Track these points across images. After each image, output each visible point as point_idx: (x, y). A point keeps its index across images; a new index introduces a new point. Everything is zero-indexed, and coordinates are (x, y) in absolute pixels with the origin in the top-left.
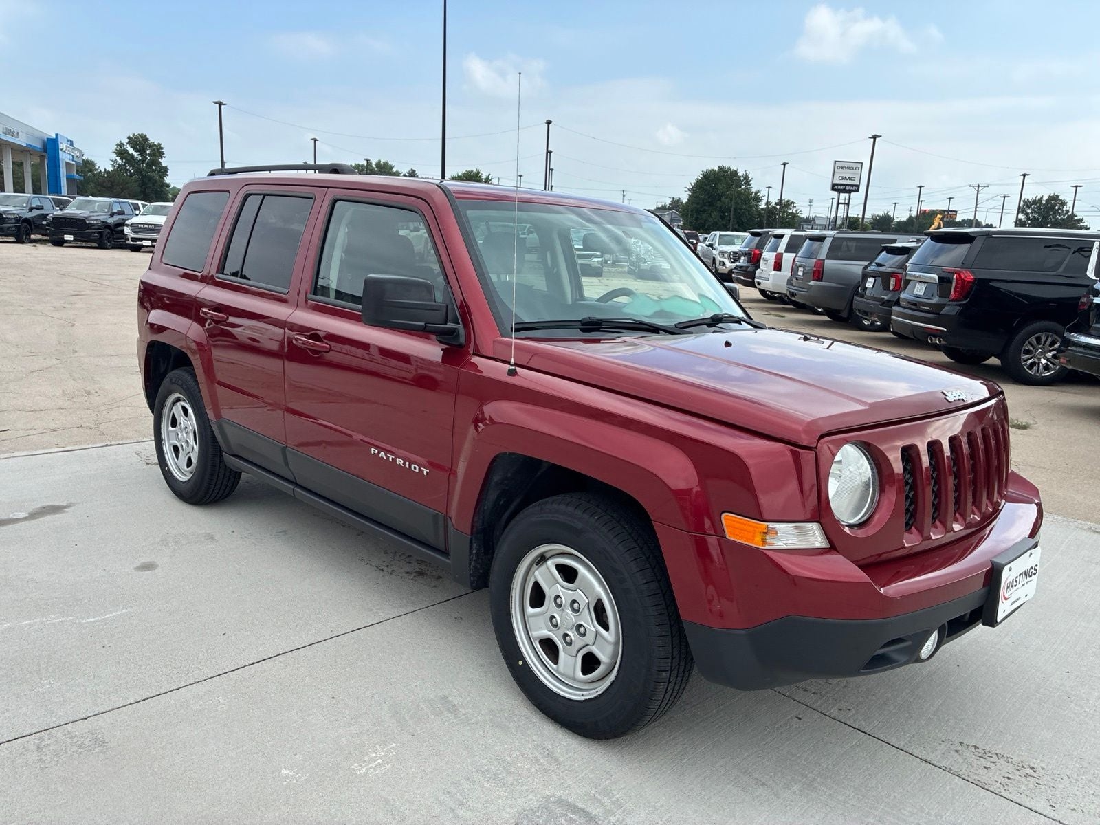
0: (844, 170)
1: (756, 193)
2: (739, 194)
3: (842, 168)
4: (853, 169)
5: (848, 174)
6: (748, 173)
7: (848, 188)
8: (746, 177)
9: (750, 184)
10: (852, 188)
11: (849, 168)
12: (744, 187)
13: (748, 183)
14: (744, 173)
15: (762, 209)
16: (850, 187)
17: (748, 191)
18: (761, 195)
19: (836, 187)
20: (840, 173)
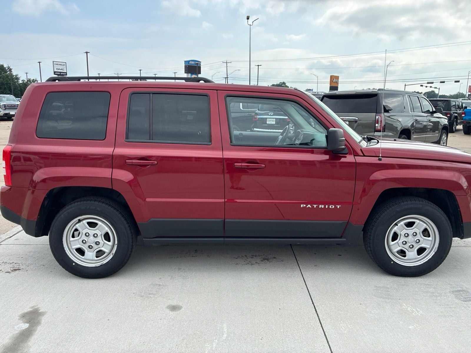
0: (58, 66)
1: (16, 76)
2: (7, 76)
3: (57, 64)
4: (62, 65)
5: (60, 67)
6: (10, 66)
7: (62, 74)
8: (9, 68)
9: (12, 71)
10: (63, 74)
11: (60, 65)
12: (8, 73)
13: (10, 70)
14: (8, 66)
15: (21, 83)
16: (62, 73)
17: (11, 75)
18: (19, 77)
19: (56, 73)
20: (56, 67)
